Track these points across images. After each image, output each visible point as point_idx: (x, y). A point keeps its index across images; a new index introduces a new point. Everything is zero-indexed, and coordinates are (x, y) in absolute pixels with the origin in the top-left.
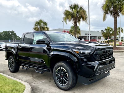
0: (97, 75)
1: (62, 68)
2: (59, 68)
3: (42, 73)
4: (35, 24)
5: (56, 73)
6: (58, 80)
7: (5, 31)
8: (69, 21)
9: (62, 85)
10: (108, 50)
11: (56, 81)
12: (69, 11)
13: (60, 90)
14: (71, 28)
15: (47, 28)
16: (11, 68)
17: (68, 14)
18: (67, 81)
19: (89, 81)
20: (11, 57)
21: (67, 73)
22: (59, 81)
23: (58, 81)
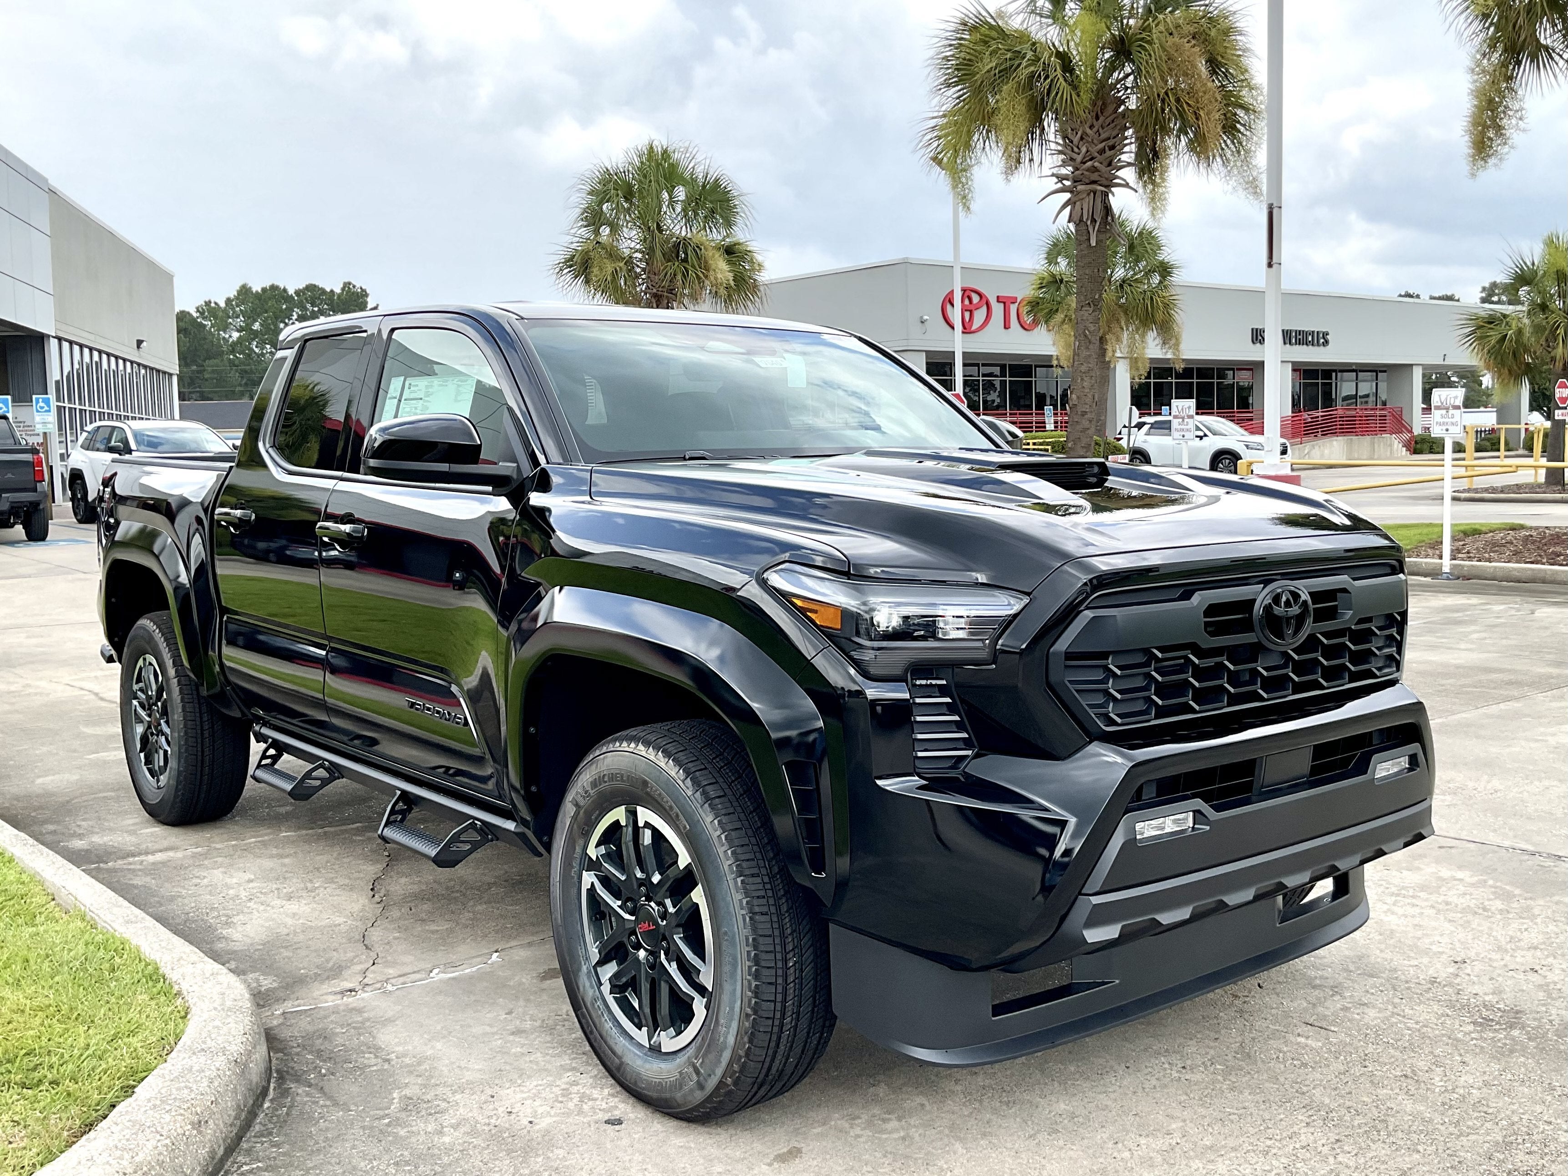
0: (1093, 936)
1: (644, 815)
2: (619, 814)
3: (441, 861)
4: (580, 200)
5: (589, 878)
6: (611, 968)
7: (257, 288)
8: (1014, 162)
9: (641, 1036)
10: (1304, 588)
11: (585, 983)
12: (1016, 23)
13: (625, 1107)
14: (1051, 258)
15: (731, 252)
16: (148, 761)
17: (988, 64)
18: (701, 990)
19: (998, 1010)
20: (146, 623)
21: (698, 895)
22: (618, 988)
23: (606, 988)
